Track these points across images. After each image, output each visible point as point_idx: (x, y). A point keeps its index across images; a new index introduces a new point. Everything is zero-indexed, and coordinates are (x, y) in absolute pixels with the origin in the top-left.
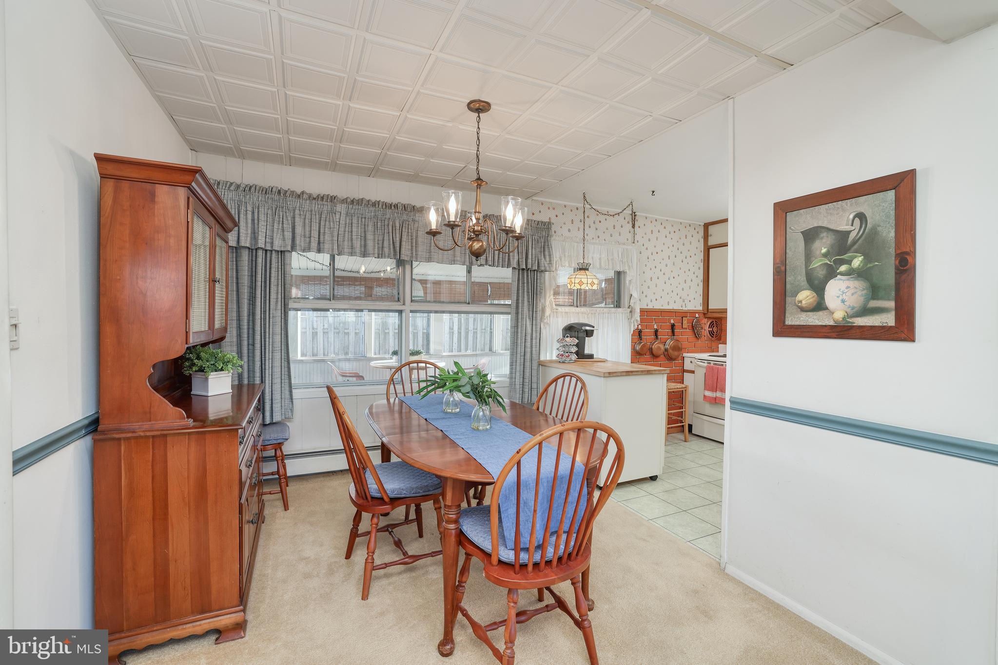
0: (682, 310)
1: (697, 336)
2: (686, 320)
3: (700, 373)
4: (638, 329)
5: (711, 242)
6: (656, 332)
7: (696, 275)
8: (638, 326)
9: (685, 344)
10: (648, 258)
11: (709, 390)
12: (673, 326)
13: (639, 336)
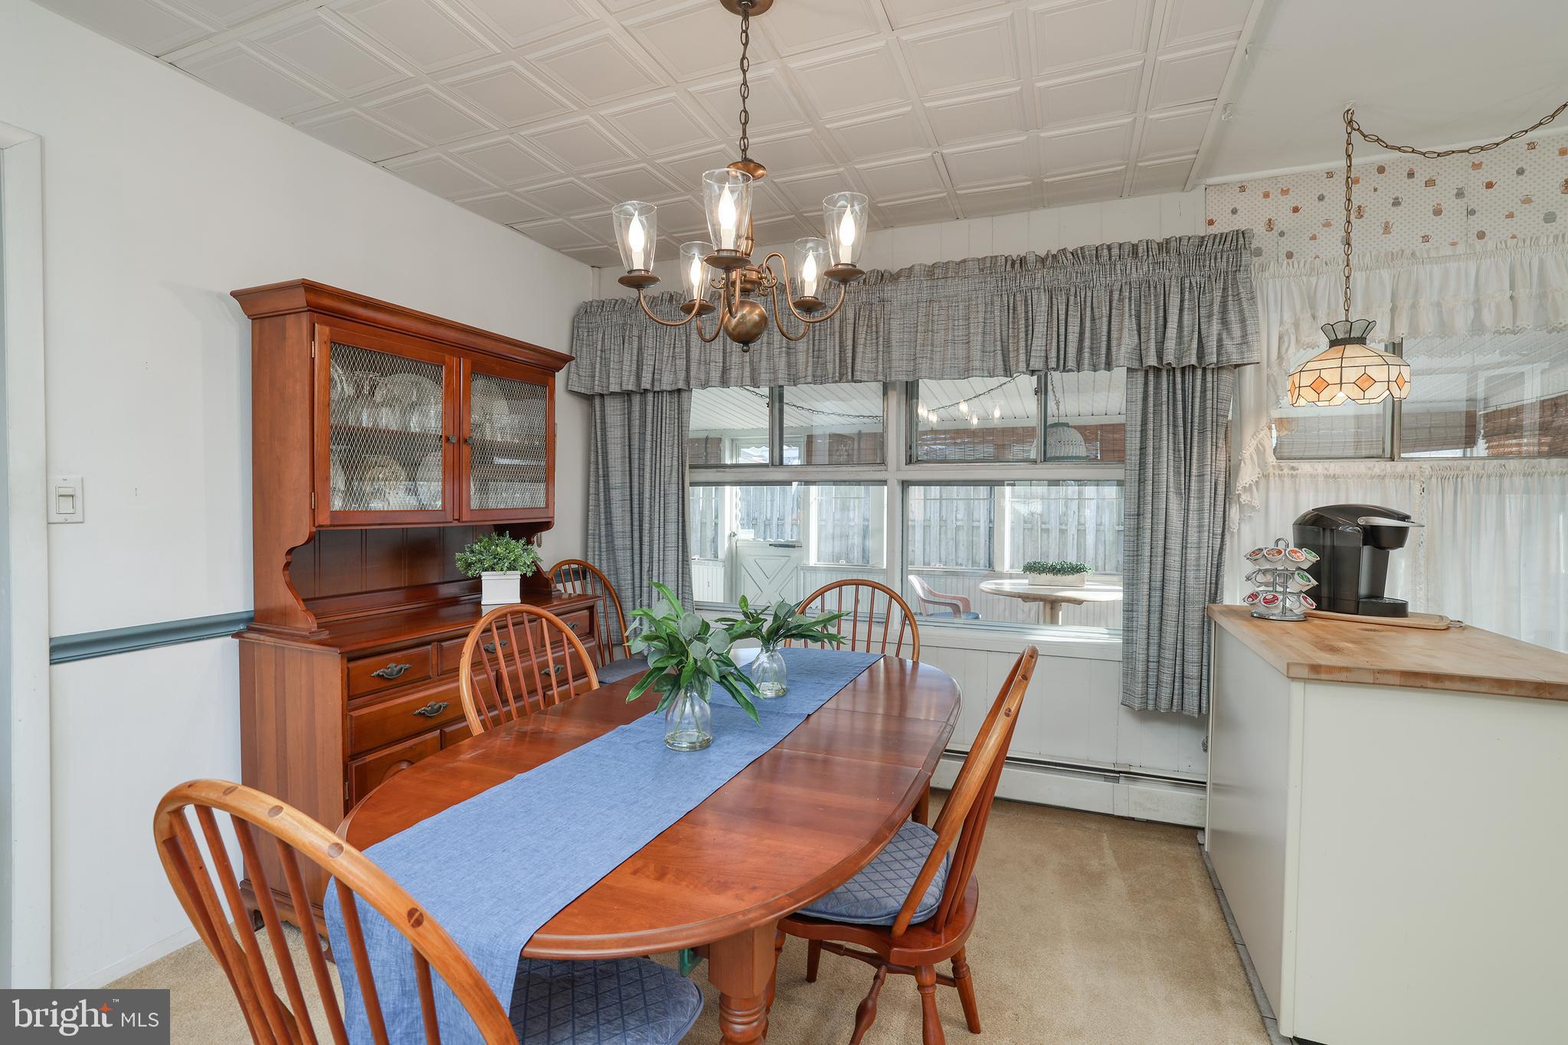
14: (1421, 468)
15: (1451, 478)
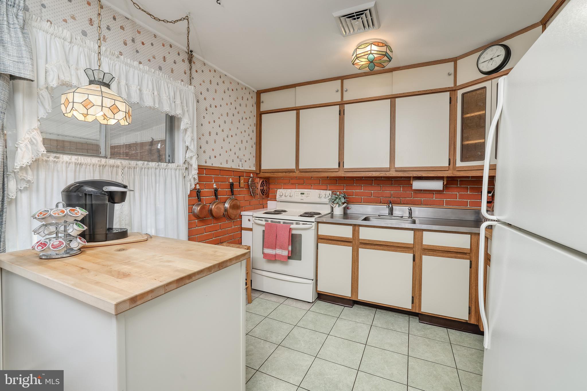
0: (239, 169)
1: (252, 195)
2: (243, 179)
3: (258, 231)
4: (195, 188)
5: (263, 108)
6: (216, 190)
7: (250, 137)
8: (196, 185)
9: (241, 203)
10: (206, 110)
11: (268, 247)
12: (232, 185)
13: (198, 197)
14: (121, 162)
15: (132, 168)
